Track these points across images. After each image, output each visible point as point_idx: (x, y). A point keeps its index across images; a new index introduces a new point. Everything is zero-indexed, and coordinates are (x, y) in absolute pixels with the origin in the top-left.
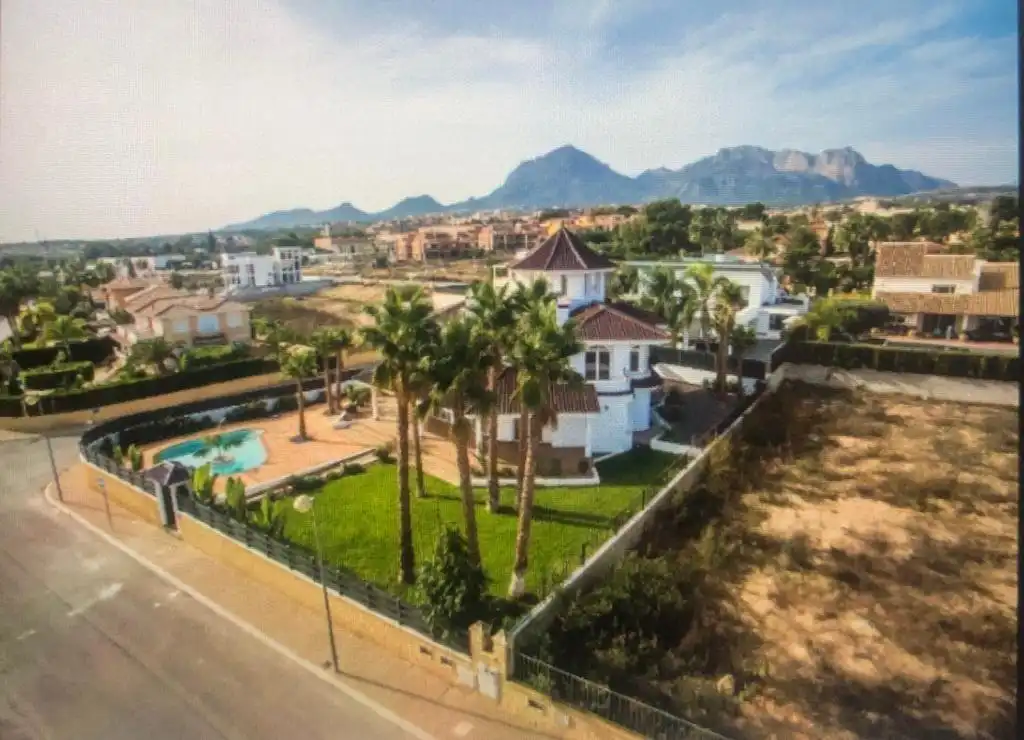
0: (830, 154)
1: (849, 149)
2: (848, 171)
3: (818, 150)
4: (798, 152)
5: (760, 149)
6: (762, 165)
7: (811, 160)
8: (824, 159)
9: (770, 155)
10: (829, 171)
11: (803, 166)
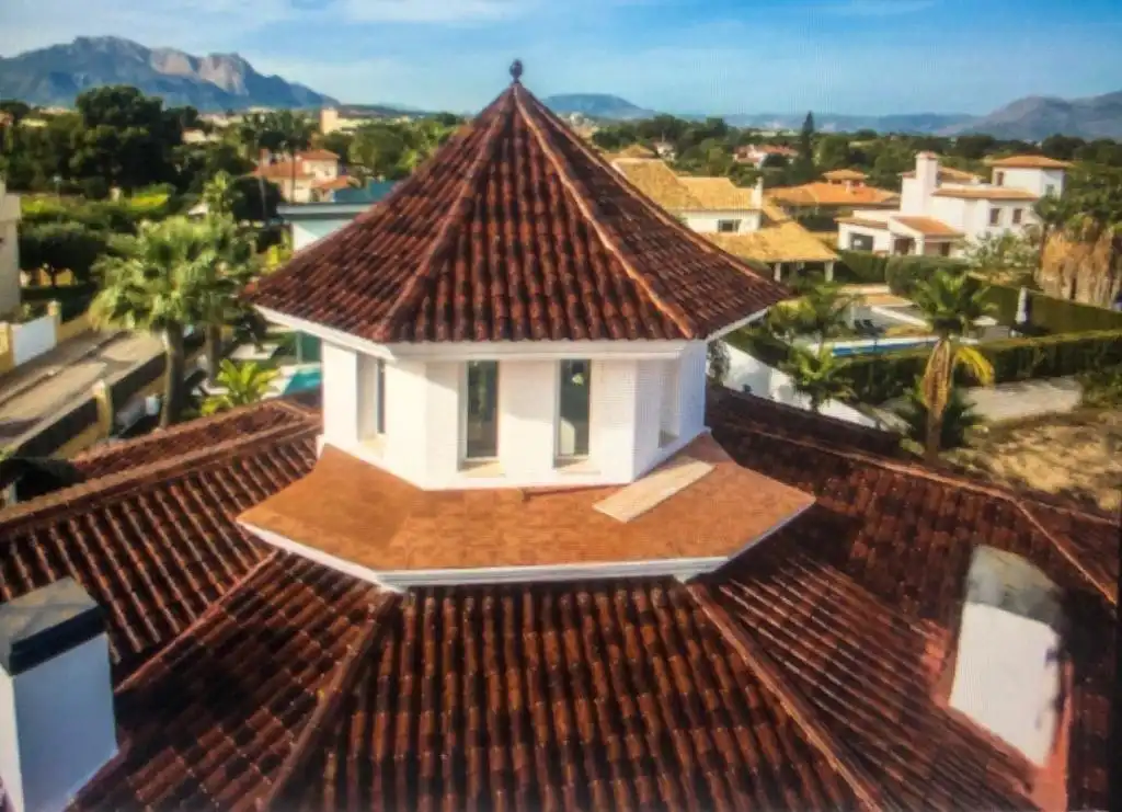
0: (217, 59)
1: (235, 56)
2: (237, 80)
3: (202, 53)
4: (180, 54)
5: (133, 45)
6: (138, 64)
7: (195, 63)
8: (209, 64)
9: (145, 53)
10: (218, 77)
11: (186, 69)
